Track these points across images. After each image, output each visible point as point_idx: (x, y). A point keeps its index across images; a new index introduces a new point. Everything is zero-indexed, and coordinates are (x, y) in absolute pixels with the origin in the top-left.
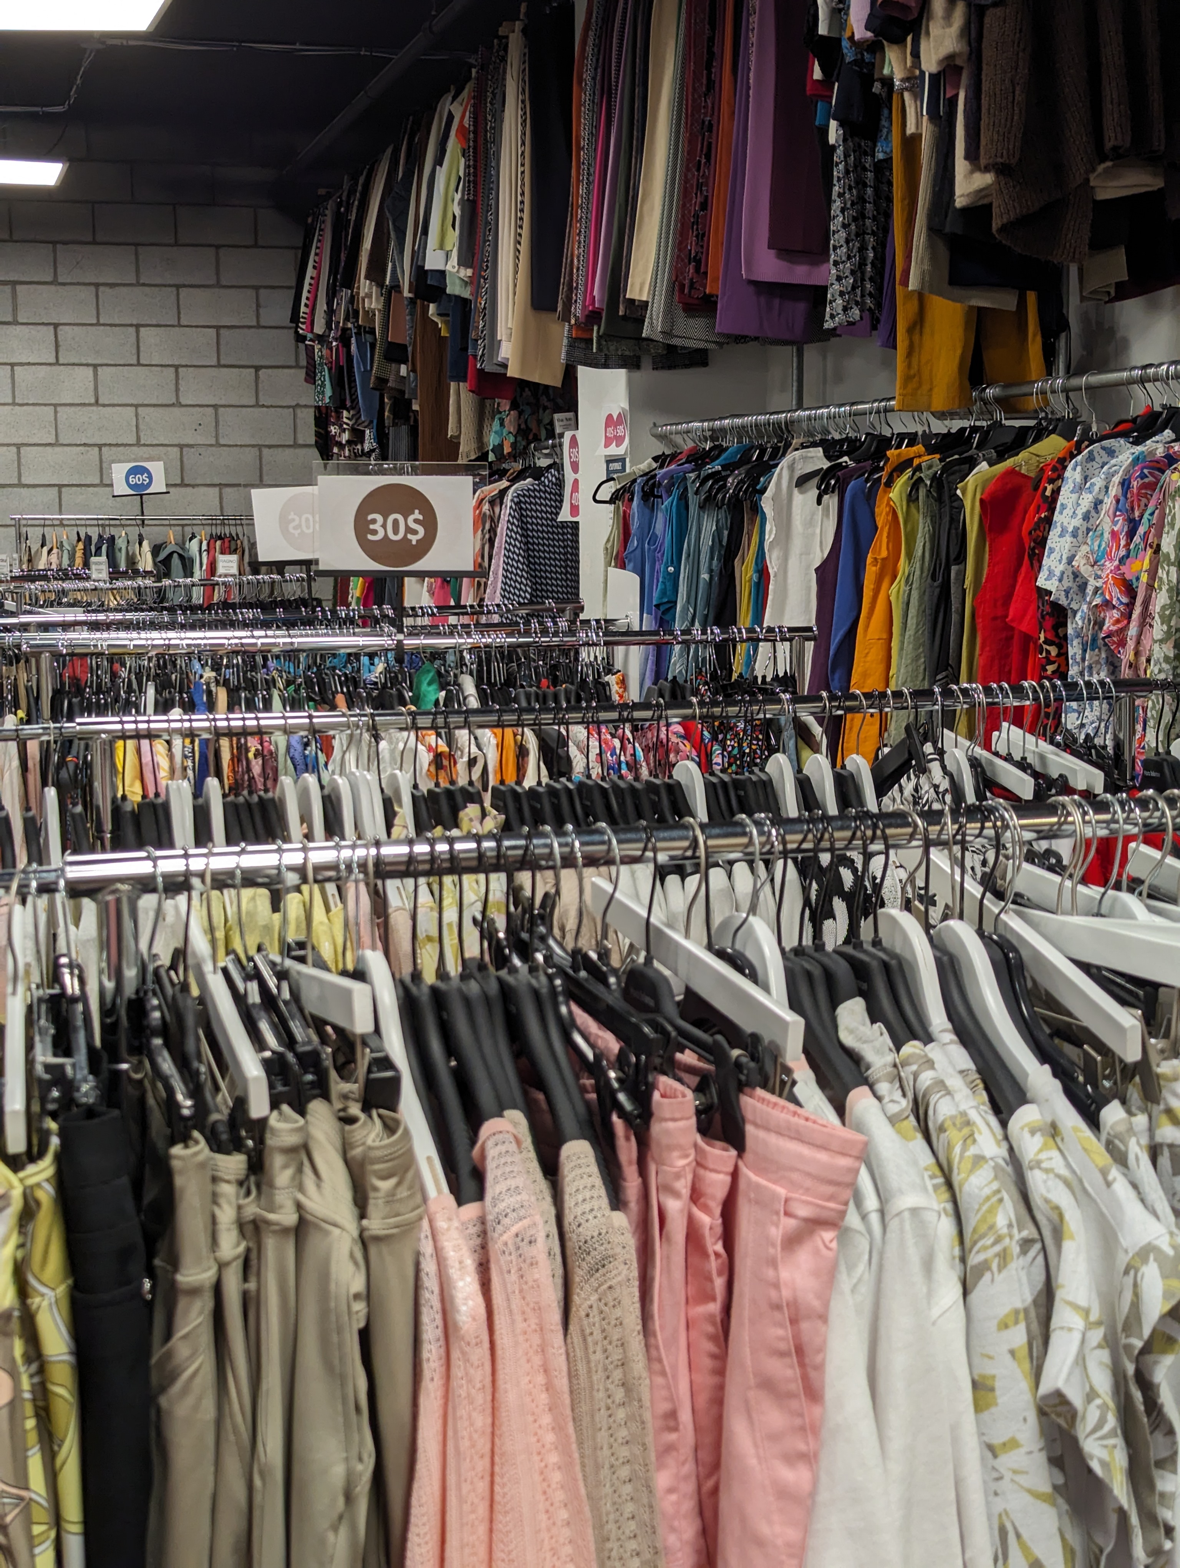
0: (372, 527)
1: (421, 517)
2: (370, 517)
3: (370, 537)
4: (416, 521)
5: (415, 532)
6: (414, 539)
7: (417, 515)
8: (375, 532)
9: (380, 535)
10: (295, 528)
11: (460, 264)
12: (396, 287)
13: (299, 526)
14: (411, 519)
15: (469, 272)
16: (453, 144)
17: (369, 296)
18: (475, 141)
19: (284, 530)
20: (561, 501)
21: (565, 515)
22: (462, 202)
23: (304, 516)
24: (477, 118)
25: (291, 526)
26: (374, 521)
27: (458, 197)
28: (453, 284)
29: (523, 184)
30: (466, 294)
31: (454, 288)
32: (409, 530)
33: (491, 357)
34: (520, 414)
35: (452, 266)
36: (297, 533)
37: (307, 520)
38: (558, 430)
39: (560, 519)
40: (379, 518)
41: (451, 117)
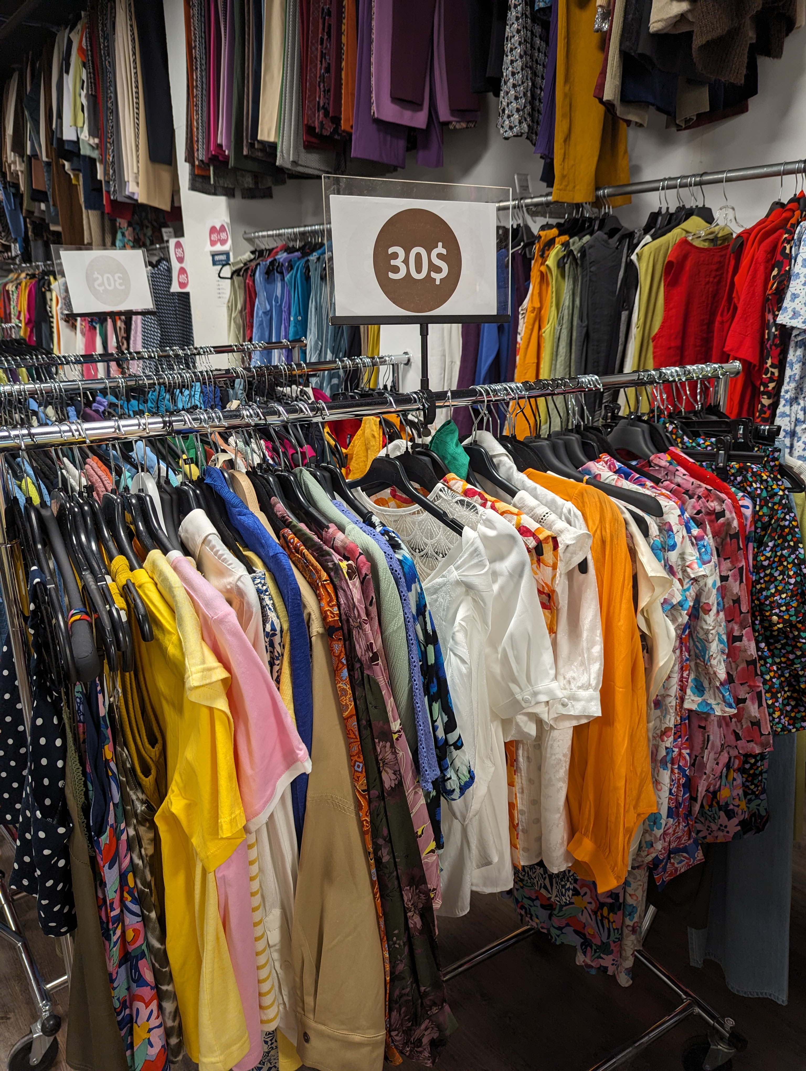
0: (393, 262)
1: (444, 252)
2: (391, 250)
3: (391, 275)
4: (439, 256)
5: (439, 270)
6: (438, 277)
7: (440, 249)
8: (396, 270)
9: (402, 274)
10: (99, 285)
11: (90, 134)
12: (35, 156)
13: (102, 284)
14: (434, 253)
15: (97, 141)
16: (75, 59)
17: (15, 163)
18: (92, 56)
19: (91, 287)
20: (171, 280)
21: (175, 288)
22: (87, 96)
23: (106, 276)
24: (92, 39)
25: (96, 284)
26: (395, 256)
27: (84, 93)
28: (84, 148)
29: (137, 81)
30: (95, 154)
31: (85, 151)
32: (434, 268)
33: (121, 191)
34: (134, 229)
35: (85, 135)
36: (101, 289)
37: (108, 278)
38: (165, 238)
39: (172, 290)
40: (400, 251)
41: (70, 42)
